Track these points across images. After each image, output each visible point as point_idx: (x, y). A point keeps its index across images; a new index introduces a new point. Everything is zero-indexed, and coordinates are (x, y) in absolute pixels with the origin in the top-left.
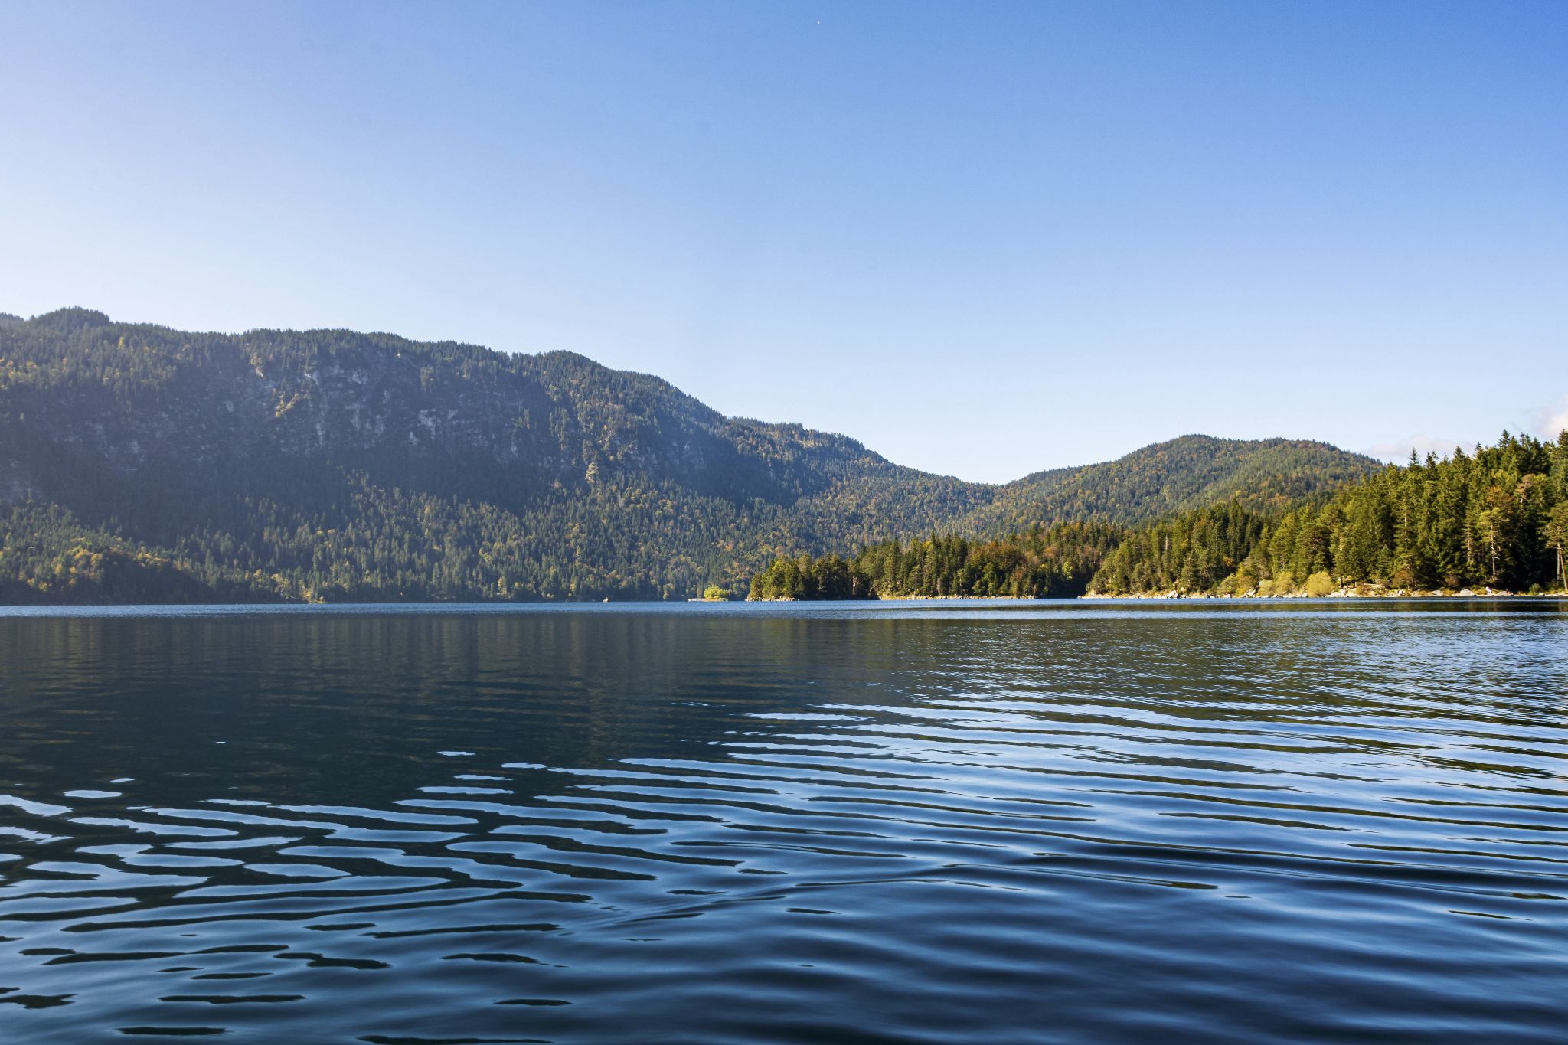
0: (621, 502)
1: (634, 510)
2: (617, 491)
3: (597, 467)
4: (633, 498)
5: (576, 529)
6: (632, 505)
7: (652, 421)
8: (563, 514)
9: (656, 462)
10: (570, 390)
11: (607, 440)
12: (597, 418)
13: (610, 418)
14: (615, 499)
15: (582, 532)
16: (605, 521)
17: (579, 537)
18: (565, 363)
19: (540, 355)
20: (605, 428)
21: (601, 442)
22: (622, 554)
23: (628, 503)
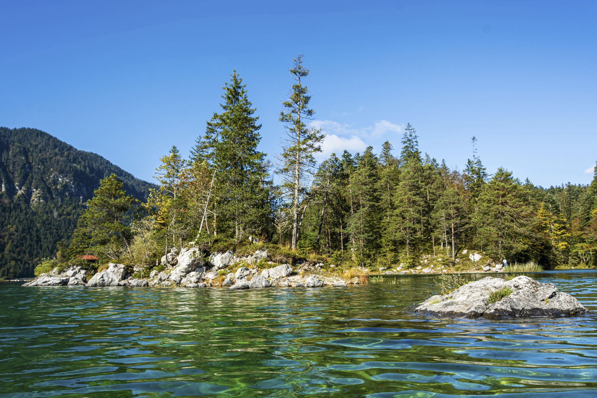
0: (56, 214)
1: (64, 219)
2: (54, 208)
3: (42, 192)
4: (65, 213)
5: (12, 230)
6: (63, 217)
7: (86, 169)
8: (5, 219)
9: (86, 192)
10: (31, 148)
11: (51, 176)
12: (46, 164)
13: (56, 164)
14: (52, 212)
15: (16, 231)
16: (38, 225)
17: (14, 234)
18: (31, 134)
19: (15, 129)
20: (52, 169)
21: (47, 178)
22: (48, 247)
23: (60, 215)
